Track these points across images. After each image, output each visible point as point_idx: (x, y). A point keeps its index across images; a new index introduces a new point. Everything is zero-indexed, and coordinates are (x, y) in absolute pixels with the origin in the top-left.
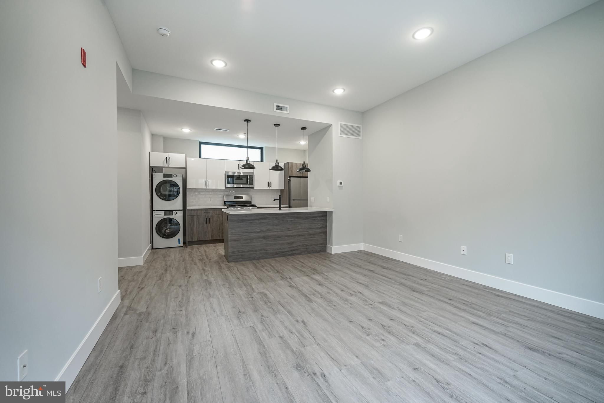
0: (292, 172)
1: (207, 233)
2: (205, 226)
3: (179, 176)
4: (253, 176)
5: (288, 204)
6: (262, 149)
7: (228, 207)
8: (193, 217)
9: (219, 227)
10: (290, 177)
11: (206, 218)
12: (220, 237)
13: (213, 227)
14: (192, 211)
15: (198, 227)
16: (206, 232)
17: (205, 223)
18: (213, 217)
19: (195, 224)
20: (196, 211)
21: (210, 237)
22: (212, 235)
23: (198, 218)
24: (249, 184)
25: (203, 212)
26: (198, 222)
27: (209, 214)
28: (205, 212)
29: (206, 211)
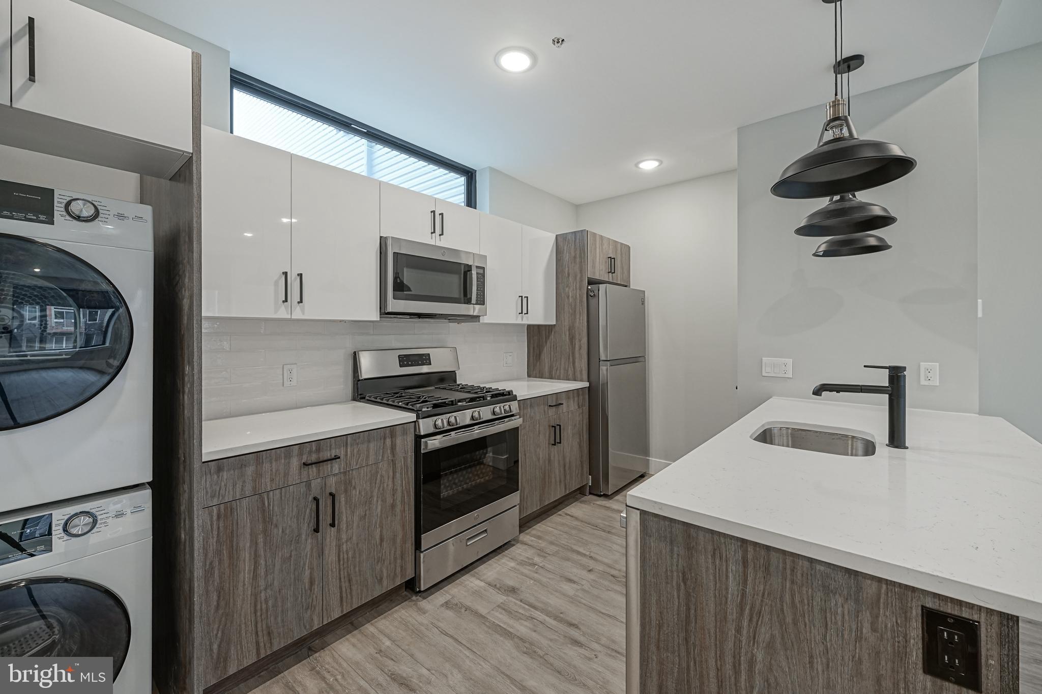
0: (594, 267)
1: (317, 589)
2: (308, 544)
3: (121, 216)
4: (484, 268)
5: (585, 376)
6: (470, 175)
7: (418, 417)
8: (227, 512)
9: (378, 530)
10: (591, 282)
11: (316, 499)
12: (385, 582)
13: (349, 539)
14: (225, 474)
15: (262, 571)
16: (312, 583)
17: (306, 528)
18: (350, 482)
19: (246, 555)
20: (250, 470)
21: (334, 601)
22: (345, 585)
23: (266, 518)
24: (474, 300)
25: (295, 462)
26: (261, 540)
27: (327, 467)
28: (304, 464)
29: (314, 458)
